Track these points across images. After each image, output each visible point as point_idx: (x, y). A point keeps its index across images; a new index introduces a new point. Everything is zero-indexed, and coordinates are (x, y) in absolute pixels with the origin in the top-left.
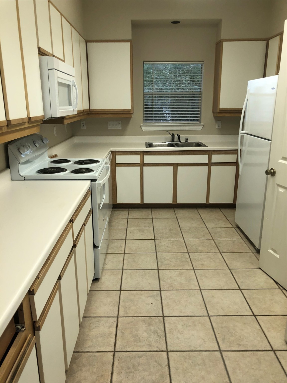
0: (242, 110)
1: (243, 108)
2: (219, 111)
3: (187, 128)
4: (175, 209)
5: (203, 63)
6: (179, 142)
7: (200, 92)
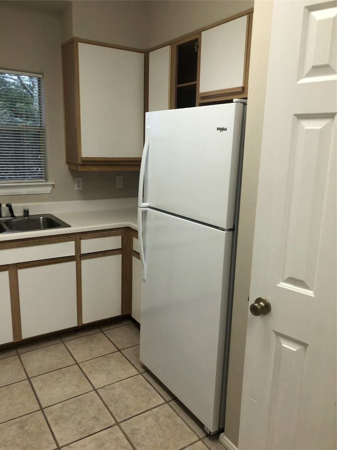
0: (140, 161)
1: (141, 158)
2: (81, 163)
3: (24, 191)
4: (20, 351)
5: (41, 76)
6: (12, 217)
7: (40, 127)
